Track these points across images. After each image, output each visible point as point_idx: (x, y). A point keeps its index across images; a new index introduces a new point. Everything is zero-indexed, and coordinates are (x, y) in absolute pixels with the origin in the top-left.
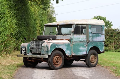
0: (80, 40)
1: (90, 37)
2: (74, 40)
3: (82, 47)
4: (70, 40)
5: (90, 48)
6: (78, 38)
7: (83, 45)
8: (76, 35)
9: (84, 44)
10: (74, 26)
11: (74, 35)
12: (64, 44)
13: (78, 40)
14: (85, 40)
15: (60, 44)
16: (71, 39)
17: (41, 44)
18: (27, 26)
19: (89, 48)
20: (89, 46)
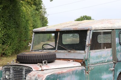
0: (102, 59)
1: (118, 51)
2: (92, 61)
3: (105, 73)
4: (84, 62)
5: (118, 74)
6: (98, 57)
7: (107, 70)
8: (94, 51)
9: (110, 68)
10: (91, 33)
11: (91, 51)
12: (73, 72)
13: (98, 61)
14: (110, 59)
15: (66, 73)
16: (86, 60)
17: (24, 73)
18: (18, 27)
19: (116, 74)
20: (117, 70)
